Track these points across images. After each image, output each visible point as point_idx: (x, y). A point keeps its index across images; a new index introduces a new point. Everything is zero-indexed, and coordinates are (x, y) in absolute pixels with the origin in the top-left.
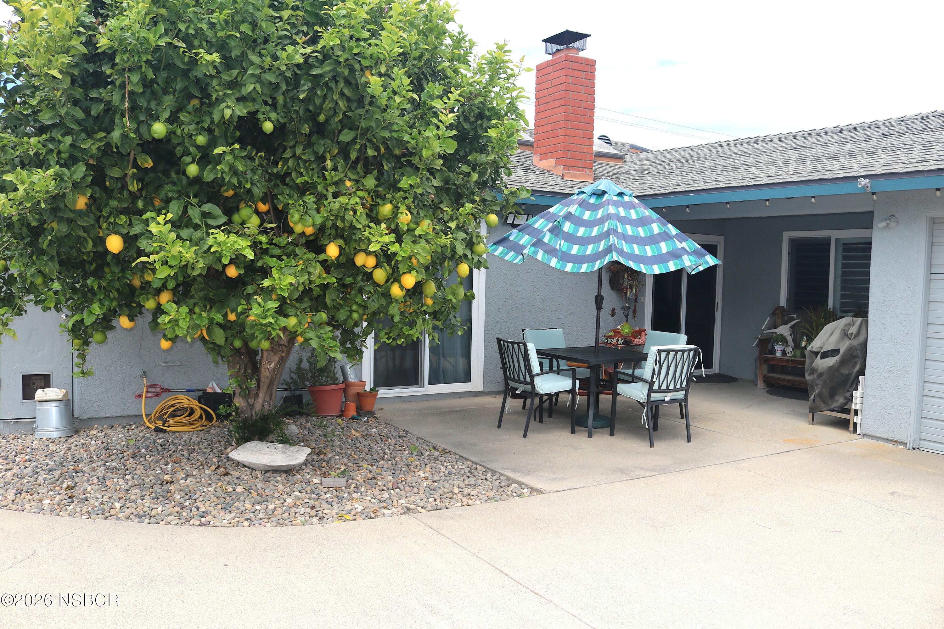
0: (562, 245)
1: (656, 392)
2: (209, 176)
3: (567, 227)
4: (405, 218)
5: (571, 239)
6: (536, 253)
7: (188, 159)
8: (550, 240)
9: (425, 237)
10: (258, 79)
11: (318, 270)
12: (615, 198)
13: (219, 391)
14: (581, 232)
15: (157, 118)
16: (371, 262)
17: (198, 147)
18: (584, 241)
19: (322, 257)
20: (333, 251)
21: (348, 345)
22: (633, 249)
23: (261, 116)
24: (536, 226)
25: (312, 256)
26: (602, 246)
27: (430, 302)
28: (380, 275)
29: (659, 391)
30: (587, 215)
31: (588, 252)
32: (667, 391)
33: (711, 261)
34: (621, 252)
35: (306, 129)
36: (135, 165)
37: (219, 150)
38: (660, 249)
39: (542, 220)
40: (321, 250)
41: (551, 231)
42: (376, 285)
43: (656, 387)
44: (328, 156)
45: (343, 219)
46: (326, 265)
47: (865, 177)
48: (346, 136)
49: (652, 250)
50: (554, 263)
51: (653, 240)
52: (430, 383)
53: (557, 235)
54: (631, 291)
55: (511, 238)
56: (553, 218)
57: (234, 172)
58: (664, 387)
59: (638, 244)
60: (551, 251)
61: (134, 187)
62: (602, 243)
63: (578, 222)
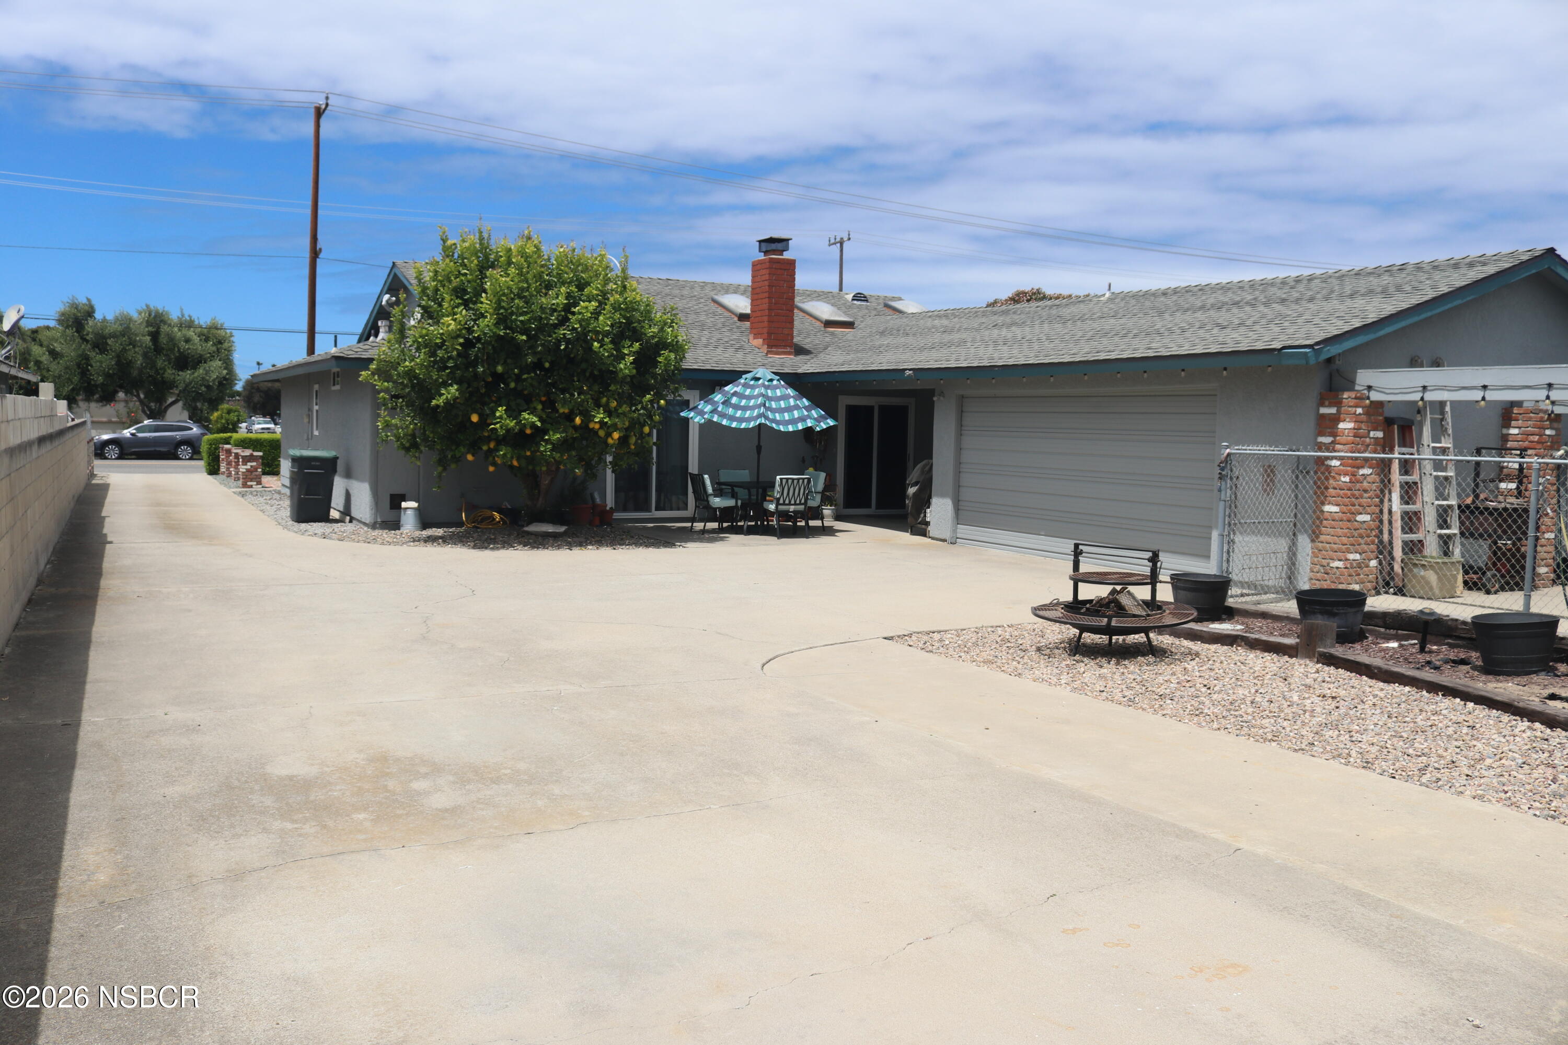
0: (731, 411)
1: (781, 504)
2: (519, 388)
3: (734, 400)
4: (614, 404)
5: (736, 407)
6: (713, 417)
7: (510, 380)
8: (722, 409)
9: (624, 414)
10: (542, 345)
11: (571, 431)
12: (767, 383)
13: (509, 507)
14: (743, 402)
15: (498, 363)
16: (597, 426)
17: (515, 374)
18: (745, 408)
19: (572, 424)
20: (578, 420)
21: (589, 472)
22: (775, 416)
23: (543, 360)
24: (716, 399)
25: (568, 423)
26: (756, 413)
27: (633, 447)
28: (602, 433)
29: (784, 504)
30: (748, 392)
31: (747, 416)
32: (790, 504)
33: (831, 422)
34: (767, 418)
35: (565, 361)
36: (484, 380)
37: (525, 376)
38: (793, 415)
39: (720, 395)
40: (573, 420)
41: (723, 403)
42: (599, 437)
43: (781, 501)
44: (575, 374)
45: (582, 406)
46: (575, 428)
47: (910, 370)
48: (584, 366)
49: (789, 416)
50: (725, 422)
51: (789, 409)
52: (656, 510)
53: (727, 406)
54: (820, 443)
55: (700, 407)
56: (725, 394)
57: (532, 385)
58: (787, 502)
59: (779, 413)
60: (723, 415)
61: (483, 391)
62: (756, 411)
63: (741, 396)
